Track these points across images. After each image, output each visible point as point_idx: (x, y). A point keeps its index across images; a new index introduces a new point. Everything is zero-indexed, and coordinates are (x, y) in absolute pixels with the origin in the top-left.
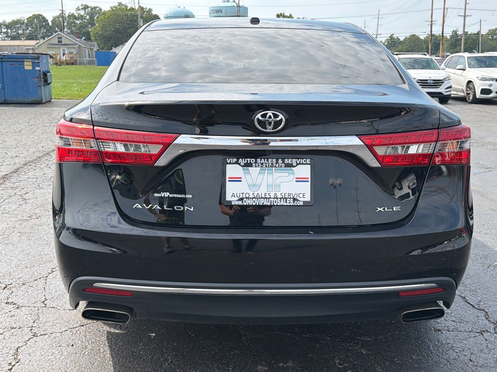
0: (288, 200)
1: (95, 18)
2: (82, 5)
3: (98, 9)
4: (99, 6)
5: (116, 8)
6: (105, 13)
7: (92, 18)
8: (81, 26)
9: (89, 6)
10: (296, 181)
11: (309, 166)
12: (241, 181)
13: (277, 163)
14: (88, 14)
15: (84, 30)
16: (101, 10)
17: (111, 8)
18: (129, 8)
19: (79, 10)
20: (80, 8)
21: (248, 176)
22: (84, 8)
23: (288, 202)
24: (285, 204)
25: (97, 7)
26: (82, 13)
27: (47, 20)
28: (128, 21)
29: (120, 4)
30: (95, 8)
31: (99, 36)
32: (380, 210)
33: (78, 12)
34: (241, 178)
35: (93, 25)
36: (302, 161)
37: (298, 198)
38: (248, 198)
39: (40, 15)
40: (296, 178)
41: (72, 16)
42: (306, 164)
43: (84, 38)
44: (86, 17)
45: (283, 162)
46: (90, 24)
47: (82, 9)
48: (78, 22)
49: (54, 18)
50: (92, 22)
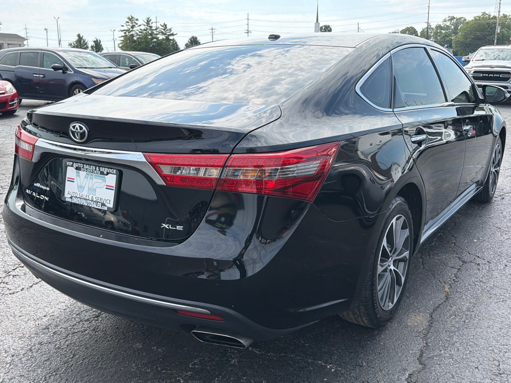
0: (98, 203)
1: (459, 27)
2: (449, 17)
3: (462, 19)
4: (464, 17)
5: (479, 17)
6: (467, 23)
7: (456, 28)
8: (446, 36)
9: (455, 17)
10: (106, 188)
11: (116, 176)
12: (73, 182)
13: (95, 170)
14: (453, 24)
15: (447, 39)
16: (465, 20)
17: (474, 18)
18: (491, 17)
19: (446, 21)
20: (447, 19)
21: (78, 179)
22: (450, 19)
23: (98, 205)
24: (96, 207)
25: (462, 18)
26: (448, 23)
27: (417, 32)
28: (489, 29)
29: (484, 13)
30: (460, 18)
31: (460, 43)
32: (165, 227)
33: (445, 23)
34: (74, 179)
35: (456, 33)
36: (111, 171)
37: (106, 204)
38: (76, 197)
39: (412, 28)
40: (107, 186)
41: (439, 27)
42: (113, 174)
43: (446, 46)
44: (451, 27)
45: (99, 169)
46: (454, 33)
47: (449, 20)
48: (444, 32)
49: (423, 30)
50: (455, 32)
